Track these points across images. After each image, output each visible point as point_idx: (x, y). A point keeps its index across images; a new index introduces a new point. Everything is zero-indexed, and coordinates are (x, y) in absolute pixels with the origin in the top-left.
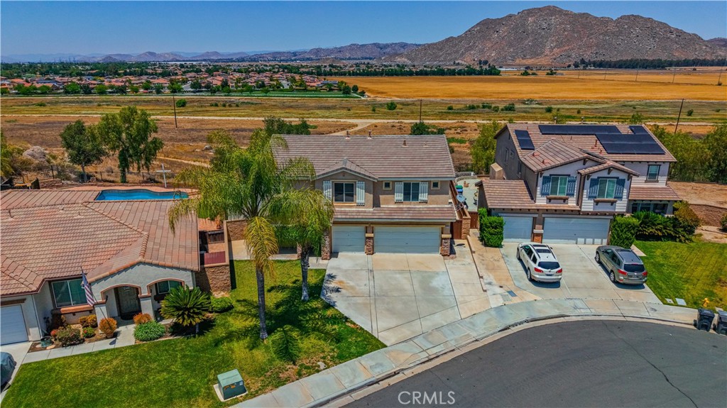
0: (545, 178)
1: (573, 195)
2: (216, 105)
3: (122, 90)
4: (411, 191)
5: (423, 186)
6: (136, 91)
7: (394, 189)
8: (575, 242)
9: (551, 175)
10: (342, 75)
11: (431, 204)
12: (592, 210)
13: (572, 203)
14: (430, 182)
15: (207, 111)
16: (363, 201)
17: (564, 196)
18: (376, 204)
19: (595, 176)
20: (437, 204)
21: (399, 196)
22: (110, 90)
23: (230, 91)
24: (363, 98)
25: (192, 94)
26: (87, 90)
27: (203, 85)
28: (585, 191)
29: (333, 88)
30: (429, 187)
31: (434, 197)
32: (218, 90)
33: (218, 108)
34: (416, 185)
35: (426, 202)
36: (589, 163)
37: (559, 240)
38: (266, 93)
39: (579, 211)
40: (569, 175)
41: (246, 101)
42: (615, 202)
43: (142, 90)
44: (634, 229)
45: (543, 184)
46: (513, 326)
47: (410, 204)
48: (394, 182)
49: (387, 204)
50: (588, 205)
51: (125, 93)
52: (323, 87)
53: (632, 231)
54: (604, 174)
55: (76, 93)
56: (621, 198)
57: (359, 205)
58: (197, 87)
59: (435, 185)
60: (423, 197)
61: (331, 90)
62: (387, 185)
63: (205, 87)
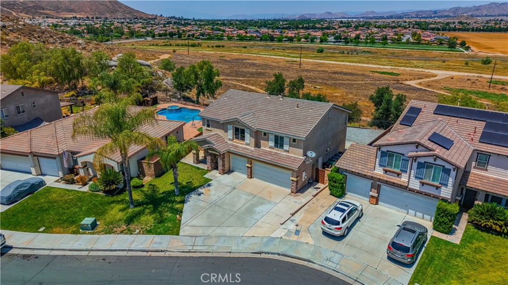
0: (382, 152)
1: (406, 172)
2: (343, 53)
3: (291, 40)
4: (279, 142)
5: (286, 140)
6: (299, 40)
7: (268, 138)
8: (406, 212)
9: (388, 151)
10: (465, 30)
11: (291, 154)
12: (418, 189)
13: (404, 179)
14: (290, 138)
15: (334, 56)
16: (249, 142)
17: (398, 171)
18: (258, 145)
19: (422, 160)
20: (295, 154)
21: (272, 144)
22: (285, 39)
23: (359, 42)
24: (466, 52)
25: (333, 44)
26: (272, 39)
27: (343, 37)
28: (413, 171)
29: (443, 42)
30: (290, 141)
31: (292, 149)
32: (351, 42)
33: (343, 55)
34: (282, 138)
35: (288, 151)
36: (420, 148)
37: (392, 206)
38: (384, 45)
39: (407, 187)
40: (403, 155)
41: (366, 50)
42: (440, 187)
43: (303, 40)
44: (451, 216)
45: (381, 157)
46: (266, 253)
47: (278, 151)
48: (268, 133)
49: (265, 147)
50: (415, 184)
51: (292, 41)
52: (435, 42)
53: (449, 218)
54: (431, 160)
55: (266, 40)
56: (446, 185)
57: (247, 144)
58: (338, 39)
59: (294, 140)
60: (286, 147)
61: (441, 44)
62: (265, 134)
63: (344, 39)
